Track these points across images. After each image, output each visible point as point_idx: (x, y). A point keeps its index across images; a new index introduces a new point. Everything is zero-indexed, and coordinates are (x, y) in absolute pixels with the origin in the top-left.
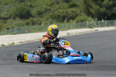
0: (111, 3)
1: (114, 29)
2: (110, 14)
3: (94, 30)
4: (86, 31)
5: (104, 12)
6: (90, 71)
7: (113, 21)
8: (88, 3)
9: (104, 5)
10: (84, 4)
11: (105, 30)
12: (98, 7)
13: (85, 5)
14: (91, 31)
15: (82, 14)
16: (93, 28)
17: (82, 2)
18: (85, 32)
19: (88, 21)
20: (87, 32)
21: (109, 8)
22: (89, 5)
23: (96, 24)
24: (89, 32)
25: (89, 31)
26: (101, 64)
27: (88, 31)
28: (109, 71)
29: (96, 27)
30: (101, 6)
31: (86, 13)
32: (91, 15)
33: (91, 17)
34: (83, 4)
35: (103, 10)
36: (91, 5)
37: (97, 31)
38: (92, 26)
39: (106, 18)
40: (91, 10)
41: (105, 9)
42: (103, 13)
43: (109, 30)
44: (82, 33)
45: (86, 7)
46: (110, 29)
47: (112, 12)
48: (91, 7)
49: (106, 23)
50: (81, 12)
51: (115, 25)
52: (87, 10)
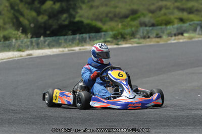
0: (57, 6)
1: (61, 51)
2: (55, 27)
3: (24, 54)
4: (12, 56)
5: (45, 23)
6: (15, 126)
7: (59, 39)
8: (16, 8)
9: (45, 11)
10: (9, 8)
11: (44, 55)
12: (34, 14)
13: (12, 11)
14: (21, 56)
15: (7, 26)
16: (23, 51)
17: (6, 6)
18: (11, 58)
19: (16, 39)
20: (13, 58)
21: (53, 15)
22: (18, 11)
23: (29, 43)
24: (16, 59)
25: (17, 56)
26: (35, 114)
27: (14, 56)
28: (48, 126)
29: (29, 50)
30: (39, 13)
31: (14, 24)
32: (21, 28)
33: (20, 31)
34: (8, 10)
35: (43, 19)
36: (22, 10)
37: (31, 56)
38: (22, 48)
39: (48, 32)
40: (21, 19)
41: (46, 18)
42: (43, 25)
43: (52, 54)
44: (4, 61)
45: (14, 14)
46: (53, 52)
47: (59, 22)
48: (22, 15)
49: (47, 43)
50: (5, 23)
51: (62, 45)
52: (15, 20)
